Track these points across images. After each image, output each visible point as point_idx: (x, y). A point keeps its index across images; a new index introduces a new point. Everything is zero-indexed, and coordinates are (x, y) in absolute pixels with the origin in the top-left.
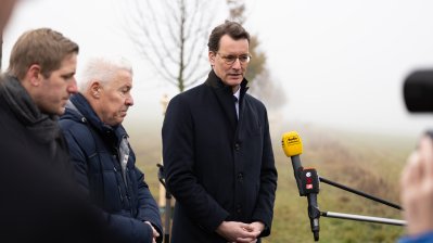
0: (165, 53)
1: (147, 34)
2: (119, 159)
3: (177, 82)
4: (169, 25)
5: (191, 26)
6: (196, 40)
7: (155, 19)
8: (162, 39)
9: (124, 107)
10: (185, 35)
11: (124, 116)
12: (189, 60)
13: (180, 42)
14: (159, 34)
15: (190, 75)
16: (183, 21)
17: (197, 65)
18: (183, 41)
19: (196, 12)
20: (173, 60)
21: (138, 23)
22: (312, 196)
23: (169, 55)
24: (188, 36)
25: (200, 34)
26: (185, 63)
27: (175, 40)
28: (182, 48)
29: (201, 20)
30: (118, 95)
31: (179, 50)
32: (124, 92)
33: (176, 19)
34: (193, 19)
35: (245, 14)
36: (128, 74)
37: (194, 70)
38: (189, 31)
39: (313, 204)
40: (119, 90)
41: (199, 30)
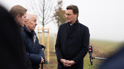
0: (39, 15)
1: (33, 9)
2: (33, 40)
3: (42, 23)
4: (40, 6)
5: (46, 7)
6: (48, 11)
7: (35, 4)
8: (37, 10)
9: (35, 26)
10: (44, 9)
11: (35, 28)
12: (46, 17)
13: (43, 11)
14: (37, 9)
15: (46, 21)
16: (44, 5)
17: (48, 18)
18: (44, 11)
19: (48, 2)
20: (41, 17)
21: (30, 5)
22: (91, 53)
23: (40, 15)
24: (45, 10)
25: (49, 9)
26: (44, 17)
27: (42, 11)
28: (44, 13)
29: (50, 5)
30: (33, 22)
31: (43, 14)
32: (34, 22)
33: (42, 5)
34: (47, 5)
35: (62, 3)
36: (35, 17)
37: (47, 20)
38: (46, 8)
39: (91, 55)
40: (33, 21)
41: (49, 8)
